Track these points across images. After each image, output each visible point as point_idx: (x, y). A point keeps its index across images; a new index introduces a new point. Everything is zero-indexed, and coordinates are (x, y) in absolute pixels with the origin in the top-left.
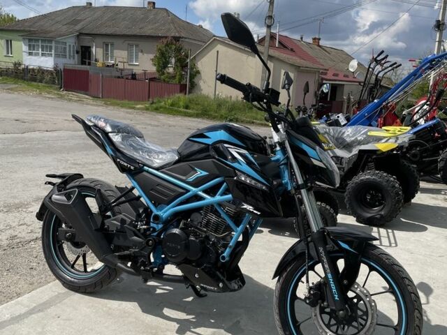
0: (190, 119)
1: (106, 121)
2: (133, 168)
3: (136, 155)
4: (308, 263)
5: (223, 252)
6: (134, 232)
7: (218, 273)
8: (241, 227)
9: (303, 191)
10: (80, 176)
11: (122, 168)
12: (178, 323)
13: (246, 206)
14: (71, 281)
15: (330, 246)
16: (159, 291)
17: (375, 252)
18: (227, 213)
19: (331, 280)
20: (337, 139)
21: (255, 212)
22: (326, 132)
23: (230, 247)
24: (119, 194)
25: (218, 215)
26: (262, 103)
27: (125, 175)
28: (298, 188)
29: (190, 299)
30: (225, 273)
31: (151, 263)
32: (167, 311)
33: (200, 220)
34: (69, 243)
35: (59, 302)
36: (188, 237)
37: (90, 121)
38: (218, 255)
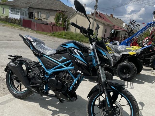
0: (66, 40)
1: (31, 37)
2: (40, 55)
3: (41, 50)
4: (100, 93)
5: (70, 87)
6: (38, 78)
7: (67, 94)
8: (77, 78)
9: (100, 67)
10: (21, 57)
11: (35, 54)
12: (52, 112)
13: (79, 71)
14: (15, 94)
15: (108, 87)
16: (47, 99)
17: (124, 90)
18: (72, 73)
19: (107, 99)
20: (115, 50)
21: (82, 73)
22: (112, 47)
23: (73, 85)
24: (34, 64)
25: (69, 74)
26: (87, 34)
27: (37, 57)
28: (98, 66)
29: (58, 103)
30: (70, 95)
31: (44, 90)
32: (49, 107)
33: (62, 75)
34: (15, 81)
35: (11, 102)
36: (58, 81)
37: (25, 37)
38: (68, 88)
